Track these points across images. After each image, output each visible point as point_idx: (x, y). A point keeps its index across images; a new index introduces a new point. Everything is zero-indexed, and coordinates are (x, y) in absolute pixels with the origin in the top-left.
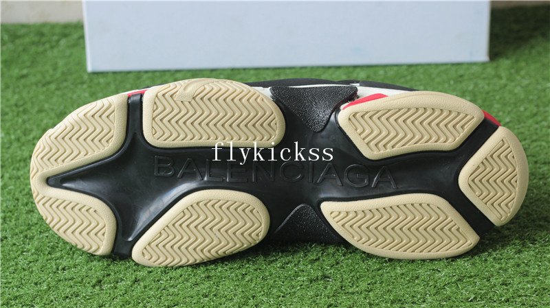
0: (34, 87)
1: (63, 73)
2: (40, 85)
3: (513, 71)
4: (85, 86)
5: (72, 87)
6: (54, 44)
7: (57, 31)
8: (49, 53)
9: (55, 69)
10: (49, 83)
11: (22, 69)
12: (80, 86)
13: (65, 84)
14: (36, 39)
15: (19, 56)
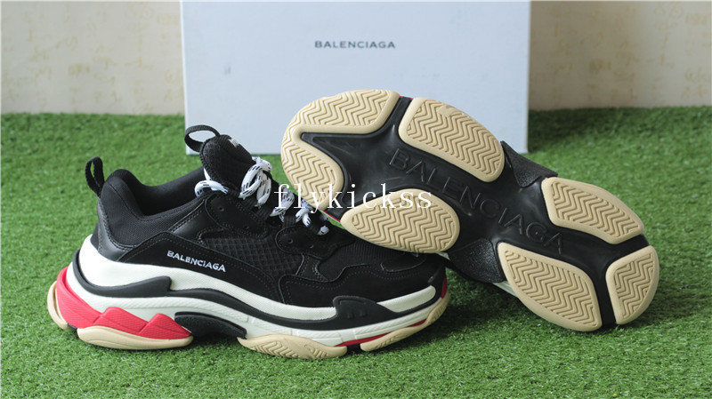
0: (142, 166)
1: (166, 156)
2: (147, 164)
3: (547, 161)
4: (184, 166)
5: (173, 166)
6: (157, 132)
7: (160, 121)
8: (154, 139)
9: (159, 152)
10: (153, 163)
11: (130, 151)
12: (180, 166)
13: (167, 164)
14: (142, 127)
15: (128, 141)
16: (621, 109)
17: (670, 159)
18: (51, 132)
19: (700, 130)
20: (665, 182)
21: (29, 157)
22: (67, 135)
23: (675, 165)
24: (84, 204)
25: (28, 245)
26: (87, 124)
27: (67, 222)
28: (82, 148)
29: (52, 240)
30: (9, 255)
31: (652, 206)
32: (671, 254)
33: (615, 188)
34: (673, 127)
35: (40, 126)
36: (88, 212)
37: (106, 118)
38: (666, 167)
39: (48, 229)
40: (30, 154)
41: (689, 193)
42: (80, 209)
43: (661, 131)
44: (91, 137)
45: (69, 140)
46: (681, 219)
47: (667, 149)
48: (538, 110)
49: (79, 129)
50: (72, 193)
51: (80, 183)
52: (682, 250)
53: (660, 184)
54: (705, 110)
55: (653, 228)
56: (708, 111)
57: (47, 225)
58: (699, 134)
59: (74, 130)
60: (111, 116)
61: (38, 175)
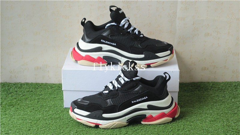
16: (211, 82)
17: (228, 99)
18: (28, 89)
19: (237, 89)
20: (226, 107)
21: (22, 97)
22: (34, 90)
23: (229, 101)
24: (41, 113)
25: (23, 127)
26: (40, 87)
27: (35, 119)
28: (39, 94)
29: (31, 125)
30: (17, 130)
31: (223, 115)
32: (229, 131)
33: (210, 109)
34: (228, 88)
35: (25, 87)
36: (42, 116)
37: (46, 84)
38: (226, 102)
39: (29, 121)
40: (22, 96)
41: (234, 110)
42: (39, 115)
43: (224, 90)
44: (41, 91)
45: (34, 92)
46: (232, 119)
47: (227, 96)
48: (185, 83)
49: (37, 88)
50: (36, 109)
51: (39, 106)
52: (233, 129)
53: (225, 107)
54: (238, 83)
55: (223, 122)
56: (239, 83)
57: (29, 120)
58: (237, 91)
59: (36, 89)
60: (47, 84)
61: (25, 103)
